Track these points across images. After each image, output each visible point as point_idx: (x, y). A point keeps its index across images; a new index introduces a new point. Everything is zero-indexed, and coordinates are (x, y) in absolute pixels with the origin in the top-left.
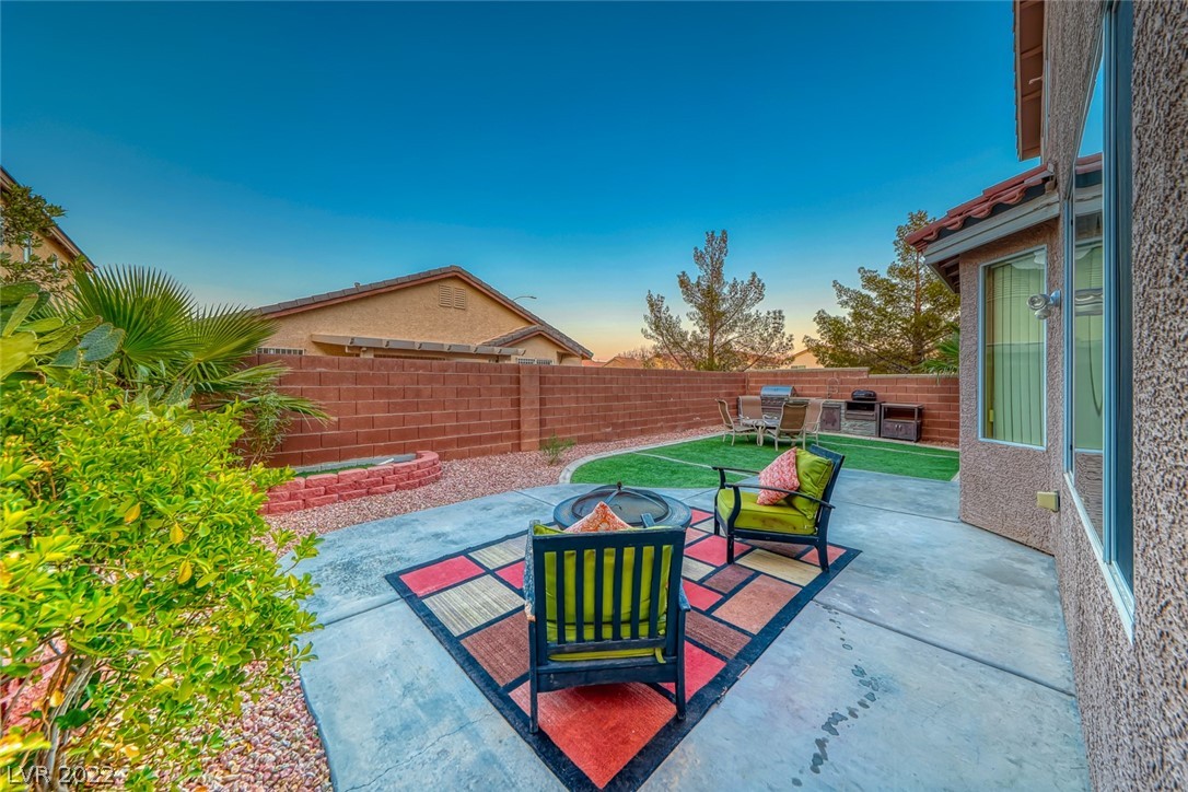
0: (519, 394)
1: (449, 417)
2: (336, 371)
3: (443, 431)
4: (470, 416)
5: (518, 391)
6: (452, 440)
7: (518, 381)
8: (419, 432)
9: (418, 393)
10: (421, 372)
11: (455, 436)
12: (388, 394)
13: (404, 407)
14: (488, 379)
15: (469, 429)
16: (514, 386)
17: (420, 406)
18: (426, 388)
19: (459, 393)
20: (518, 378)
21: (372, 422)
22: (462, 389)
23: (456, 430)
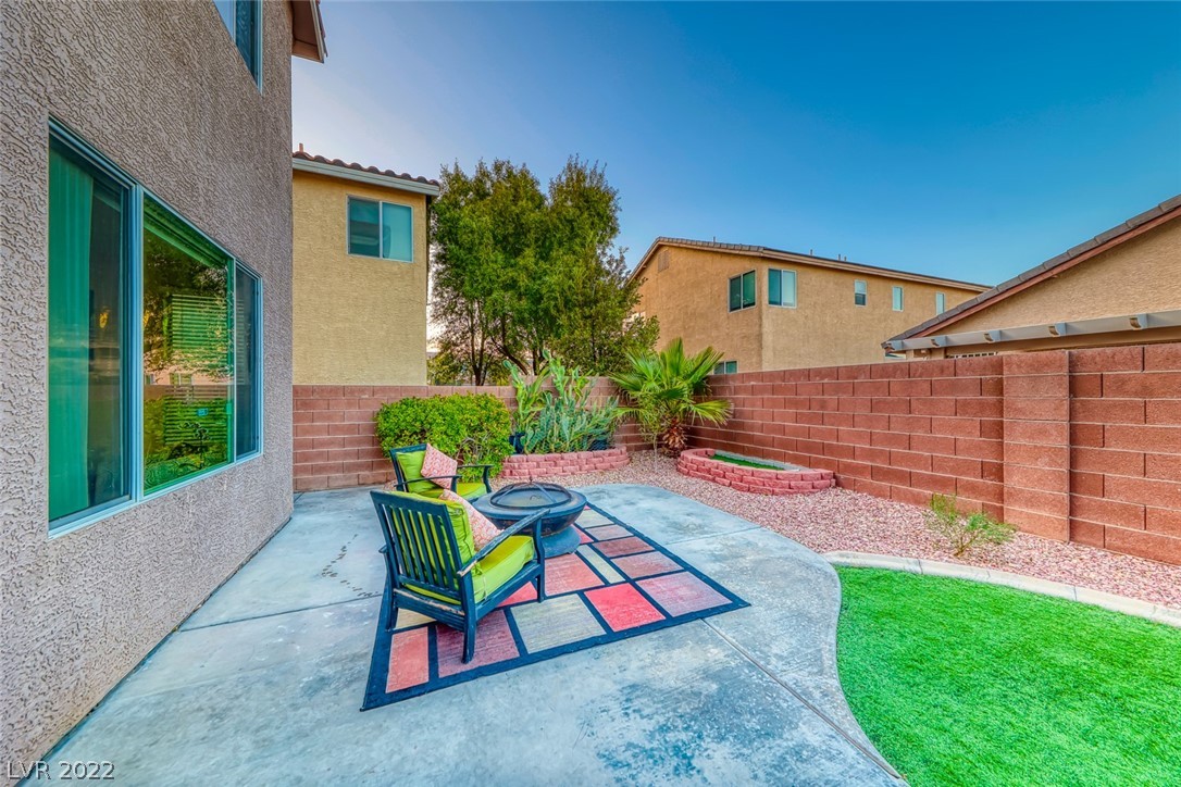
0: (1001, 414)
1: (859, 435)
2: (761, 383)
3: (853, 453)
4: (893, 440)
5: (999, 408)
6: (866, 467)
7: (999, 388)
8: (824, 449)
9: (823, 405)
10: (826, 381)
11: (870, 464)
12: (796, 404)
13: (810, 419)
14: (926, 386)
15: (890, 457)
16: (992, 398)
17: (826, 419)
18: (831, 398)
19: (873, 406)
20: (1000, 382)
21: (783, 430)
22: (879, 402)
23: (871, 455)
